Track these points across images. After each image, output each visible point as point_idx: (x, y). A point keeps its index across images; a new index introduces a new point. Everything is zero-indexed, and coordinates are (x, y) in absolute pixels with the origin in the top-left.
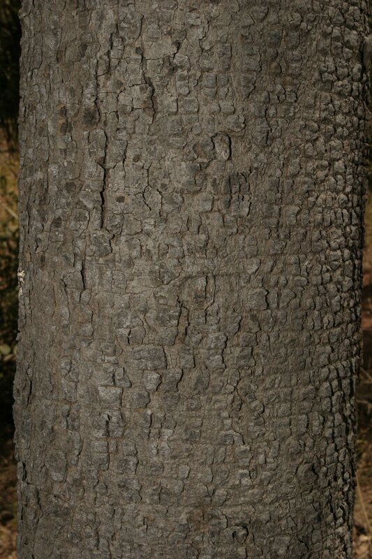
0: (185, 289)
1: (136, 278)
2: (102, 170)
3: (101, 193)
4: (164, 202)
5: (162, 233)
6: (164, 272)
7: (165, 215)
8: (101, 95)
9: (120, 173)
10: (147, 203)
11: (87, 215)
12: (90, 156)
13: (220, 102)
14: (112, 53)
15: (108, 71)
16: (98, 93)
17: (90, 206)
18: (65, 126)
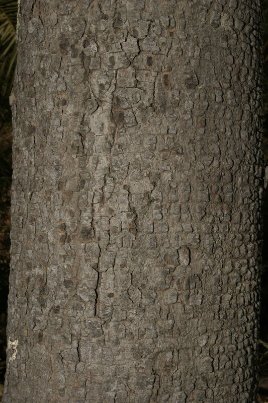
0: (157, 360)
1: (121, 353)
2: (97, 273)
3: (95, 290)
4: (143, 297)
5: (141, 320)
6: (143, 349)
7: (143, 306)
8: (97, 218)
9: (111, 276)
10: (131, 298)
11: (83, 306)
12: (86, 262)
13: (183, 224)
14: (106, 189)
15: (102, 200)
16: (93, 216)
17: (87, 299)
18: (64, 237)
